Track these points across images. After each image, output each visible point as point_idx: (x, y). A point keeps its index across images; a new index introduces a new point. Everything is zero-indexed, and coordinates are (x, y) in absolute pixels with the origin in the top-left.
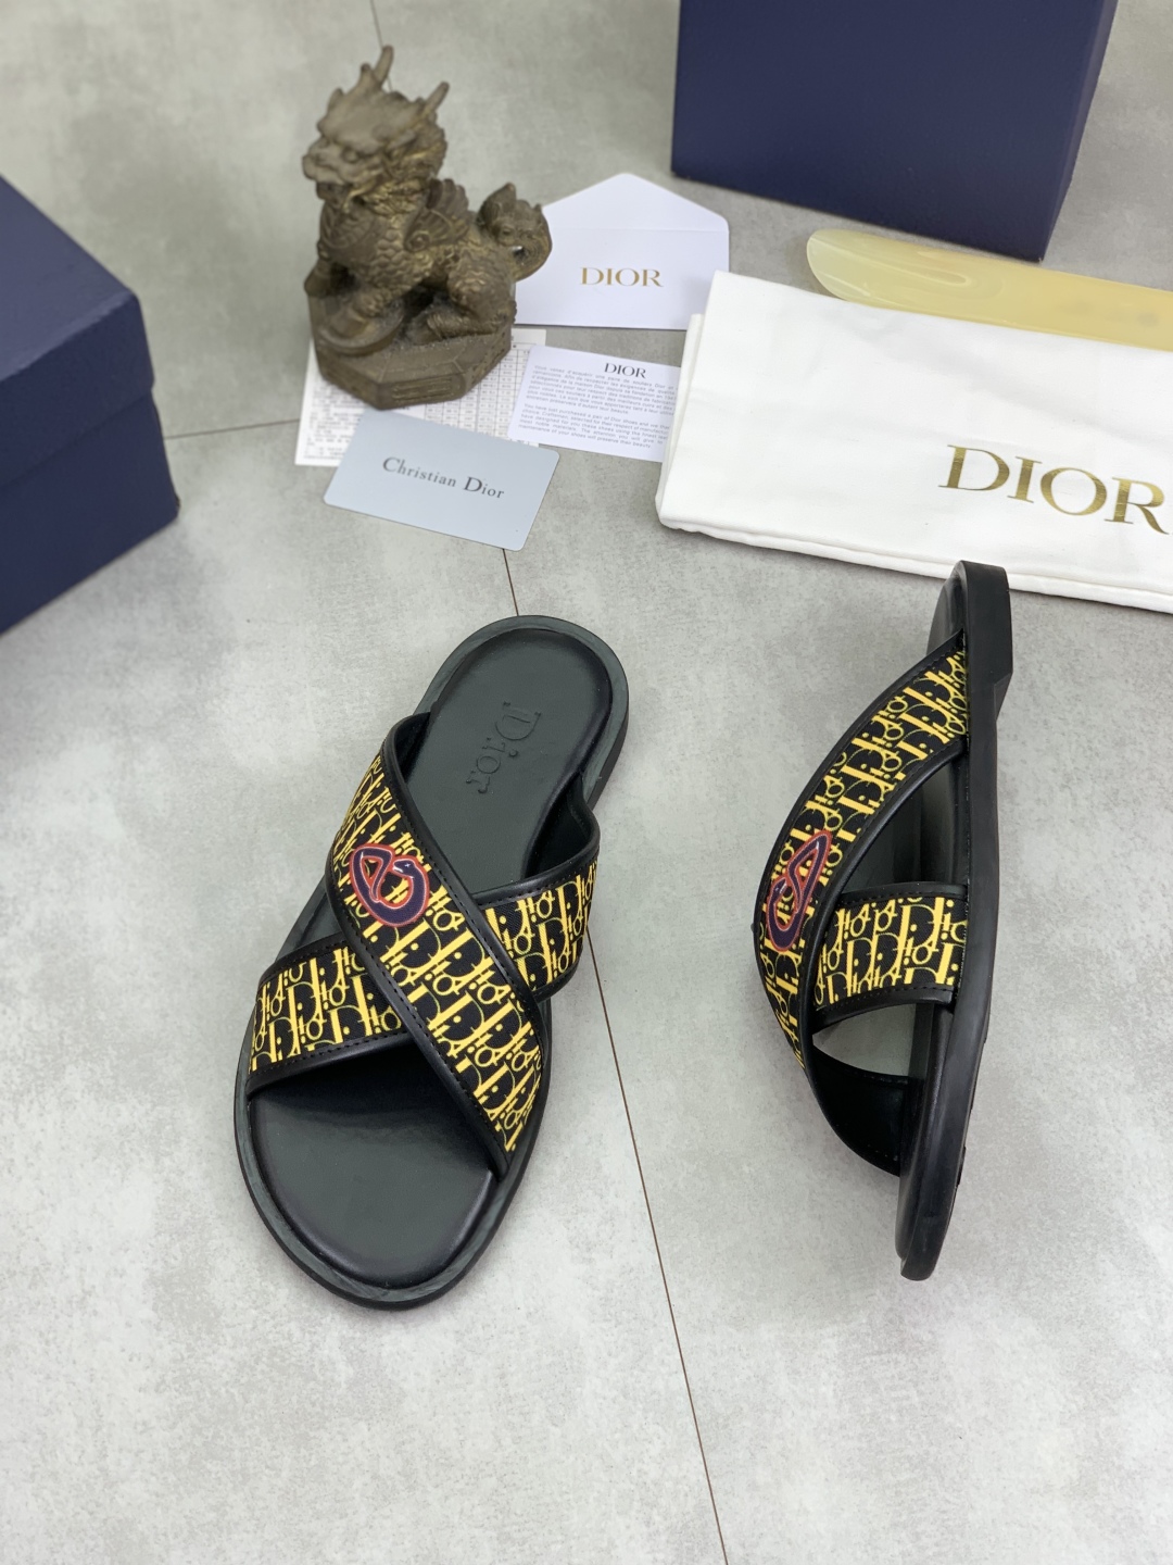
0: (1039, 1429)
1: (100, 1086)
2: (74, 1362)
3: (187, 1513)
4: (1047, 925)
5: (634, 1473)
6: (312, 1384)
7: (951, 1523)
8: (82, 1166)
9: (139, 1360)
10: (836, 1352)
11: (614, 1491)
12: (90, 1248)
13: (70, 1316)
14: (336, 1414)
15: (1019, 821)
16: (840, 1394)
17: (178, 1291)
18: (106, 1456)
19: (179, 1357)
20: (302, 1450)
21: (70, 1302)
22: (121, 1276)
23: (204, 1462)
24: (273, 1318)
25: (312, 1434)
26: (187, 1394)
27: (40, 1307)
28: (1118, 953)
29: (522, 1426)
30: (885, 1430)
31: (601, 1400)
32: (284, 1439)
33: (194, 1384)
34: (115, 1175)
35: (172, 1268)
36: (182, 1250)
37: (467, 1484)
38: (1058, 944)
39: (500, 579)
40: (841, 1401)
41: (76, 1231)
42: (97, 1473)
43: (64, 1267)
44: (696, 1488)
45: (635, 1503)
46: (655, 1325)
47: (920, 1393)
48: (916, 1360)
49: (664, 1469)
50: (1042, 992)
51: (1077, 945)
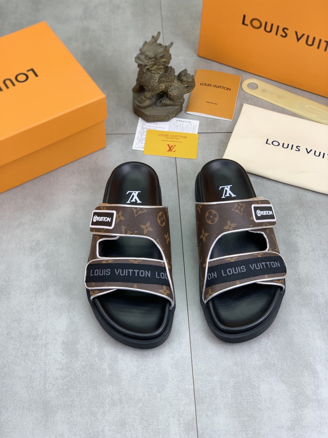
0: (282, 412)
1: (57, 293)
2: (41, 360)
3: (64, 402)
4: (303, 286)
5: (177, 408)
6: (99, 374)
7: (256, 432)
8: (50, 312)
9: (58, 362)
10: (233, 385)
11: (171, 412)
12: (49, 333)
13: (42, 349)
14: (104, 382)
15: (299, 258)
16: (232, 396)
17: (69, 346)
18: (46, 384)
19: (67, 362)
20: (95, 390)
21: (42, 345)
22: (56, 340)
23: (70, 389)
24: (92, 356)
25: (98, 386)
26: (68, 372)
27: (35, 346)
28: (320, 295)
29: (151, 392)
30: (243, 407)
31: (171, 388)
32: (91, 386)
33: (70, 370)
34: (58, 315)
35: (69, 340)
36: (72, 337)
37: (135, 404)
38: (305, 291)
39: (175, 180)
40: (232, 398)
41: (46, 328)
42: (43, 388)
43: (42, 336)
44: (192, 414)
45: (176, 415)
46: (188, 372)
47: (253, 399)
48: (253, 390)
49: (185, 408)
50: (299, 302)
51: (310, 291)
